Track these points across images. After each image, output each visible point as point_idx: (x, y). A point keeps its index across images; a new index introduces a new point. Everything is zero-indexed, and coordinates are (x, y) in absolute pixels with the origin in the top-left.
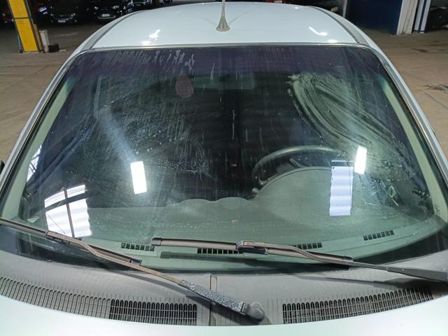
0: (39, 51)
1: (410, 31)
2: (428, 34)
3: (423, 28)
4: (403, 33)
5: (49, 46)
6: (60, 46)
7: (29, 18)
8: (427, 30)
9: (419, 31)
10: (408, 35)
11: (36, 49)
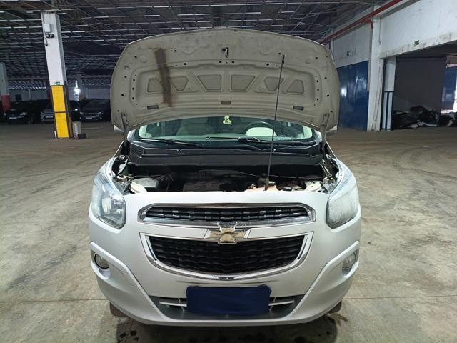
0: (70, 137)
1: (378, 128)
2: (393, 131)
3: (389, 127)
4: (373, 130)
5: (78, 135)
6: (87, 136)
7: (66, 112)
8: (393, 127)
9: (386, 128)
10: (378, 132)
11: (66, 135)
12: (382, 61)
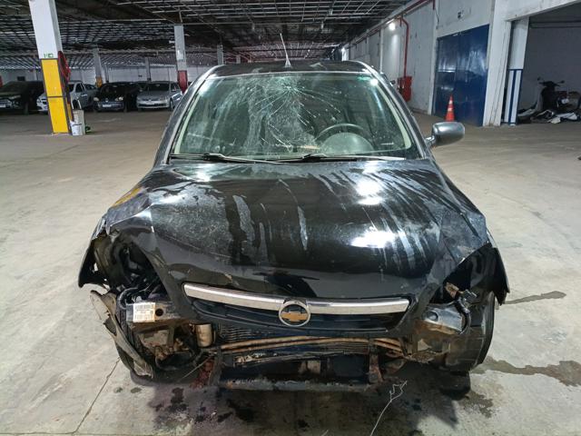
0: (70, 132)
1: (498, 121)
2: (520, 126)
3: (513, 120)
4: (490, 125)
7: (64, 97)
8: (519, 121)
9: (509, 122)
10: (497, 127)
11: (67, 130)
12: (509, 25)
